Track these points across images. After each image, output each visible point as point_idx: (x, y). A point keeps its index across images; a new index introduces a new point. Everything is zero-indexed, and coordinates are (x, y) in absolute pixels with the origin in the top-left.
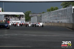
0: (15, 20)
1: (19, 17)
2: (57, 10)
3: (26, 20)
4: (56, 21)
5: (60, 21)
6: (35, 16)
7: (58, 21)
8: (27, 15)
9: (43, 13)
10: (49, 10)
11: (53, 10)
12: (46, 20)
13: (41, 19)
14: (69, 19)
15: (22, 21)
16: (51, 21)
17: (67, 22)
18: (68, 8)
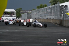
0: (7, 17)
1: (11, 14)
2: (46, 7)
3: (17, 17)
4: (45, 18)
5: (49, 17)
6: (25, 13)
7: (47, 17)
8: (18, 12)
9: (33, 10)
10: (38, 8)
11: (42, 8)
12: (36, 17)
13: (31, 16)
14: (57, 15)
15: (14, 18)
16: (41, 18)
17: (55, 18)
18: (56, 5)
